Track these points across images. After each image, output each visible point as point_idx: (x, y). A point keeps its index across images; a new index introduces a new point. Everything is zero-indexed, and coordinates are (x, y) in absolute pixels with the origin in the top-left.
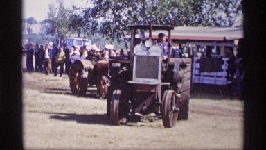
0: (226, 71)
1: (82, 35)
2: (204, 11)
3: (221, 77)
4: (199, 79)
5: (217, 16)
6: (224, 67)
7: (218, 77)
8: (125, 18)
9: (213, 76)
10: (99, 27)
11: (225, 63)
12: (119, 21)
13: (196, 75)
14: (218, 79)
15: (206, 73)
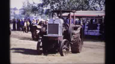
1: (37, 15)
2: (90, 4)
4: (88, 33)
5: (95, 6)
6: (98, 28)
7: (96, 32)
8: (56, 7)
9: (93, 32)
10: (44, 11)
11: (99, 26)
12: (53, 9)
13: (86, 31)
15: (91, 31)
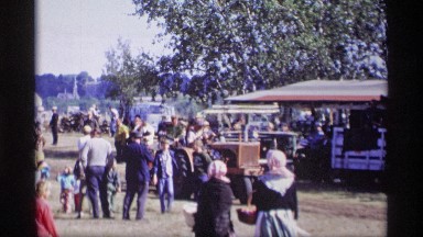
0: (385, 148)
1: (159, 97)
2: (350, 54)
3: (377, 158)
4: (342, 163)
5: (371, 62)
6: (381, 142)
7: (371, 158)
9: (363, 158)
11: (383, 136)
12: (215, 75)
13: (337, 156)
14: (372, 161)
15: (353, 153)
